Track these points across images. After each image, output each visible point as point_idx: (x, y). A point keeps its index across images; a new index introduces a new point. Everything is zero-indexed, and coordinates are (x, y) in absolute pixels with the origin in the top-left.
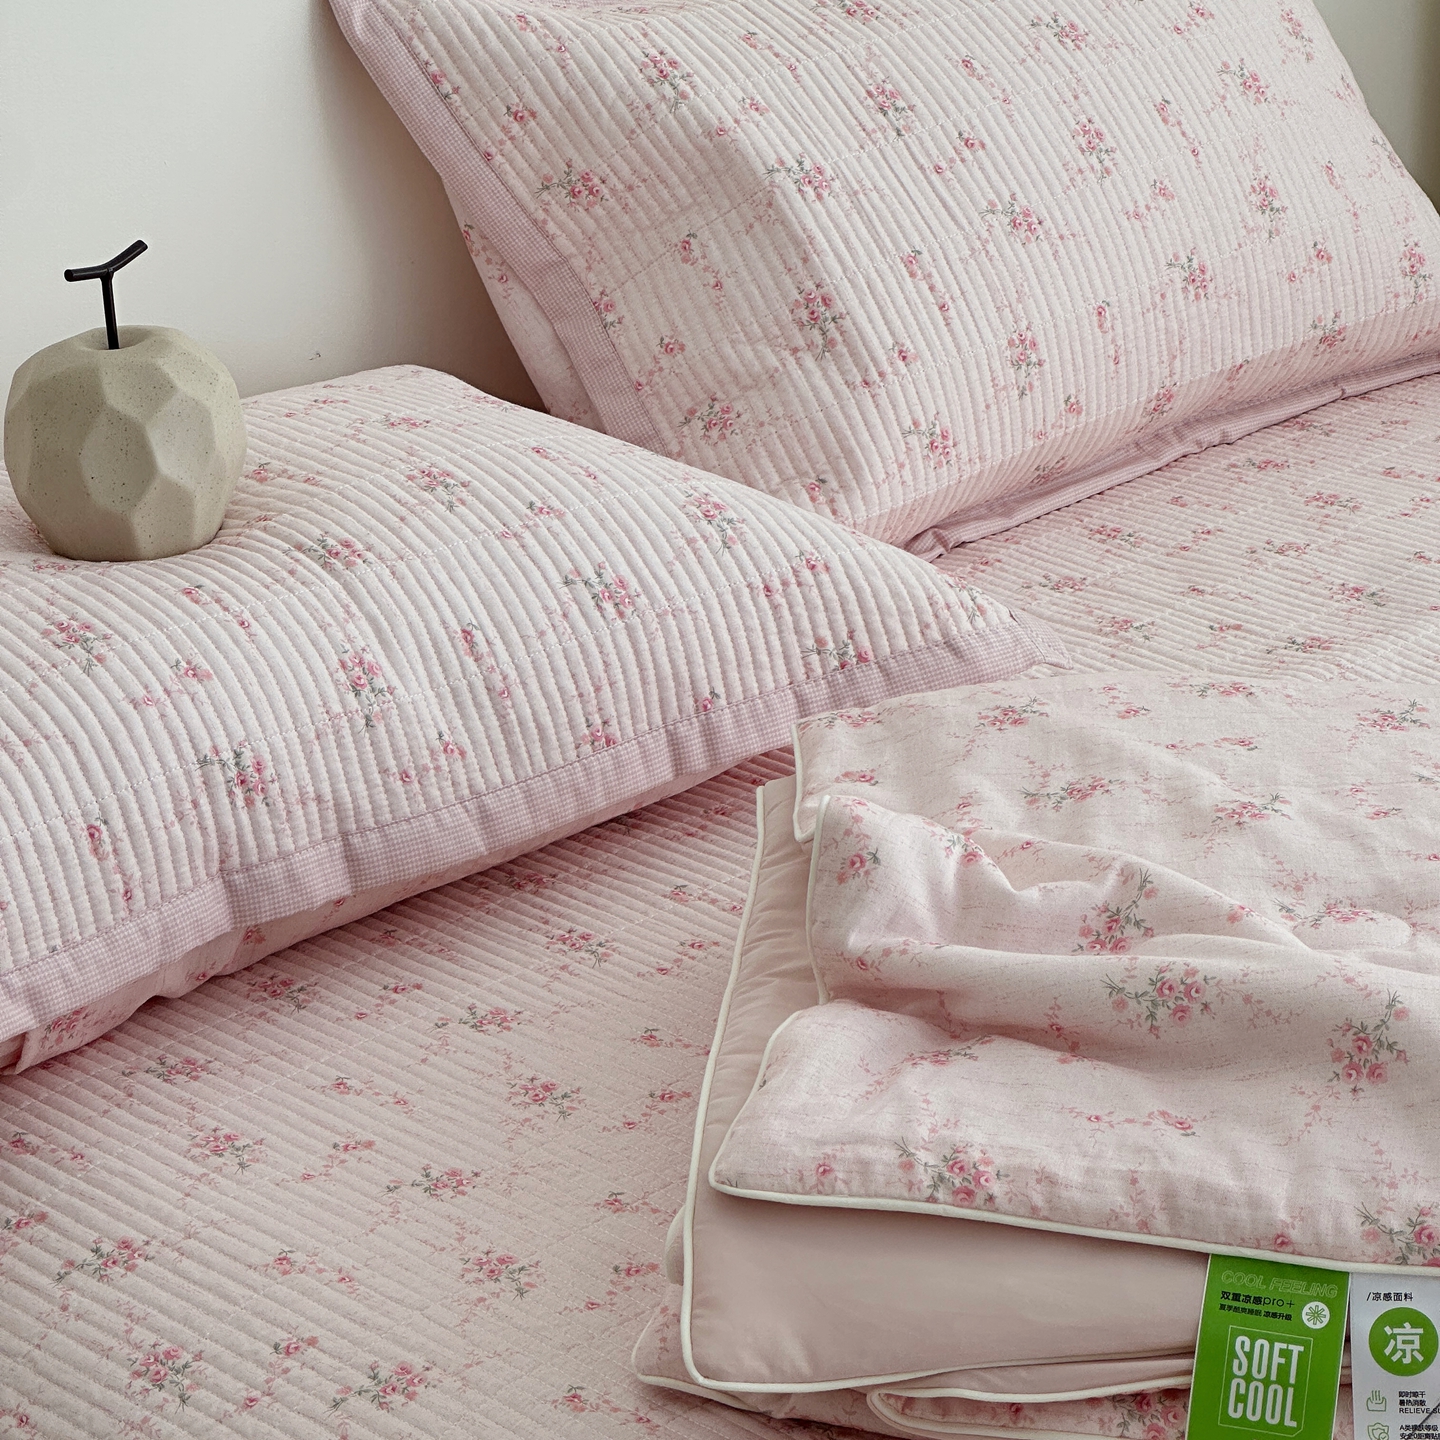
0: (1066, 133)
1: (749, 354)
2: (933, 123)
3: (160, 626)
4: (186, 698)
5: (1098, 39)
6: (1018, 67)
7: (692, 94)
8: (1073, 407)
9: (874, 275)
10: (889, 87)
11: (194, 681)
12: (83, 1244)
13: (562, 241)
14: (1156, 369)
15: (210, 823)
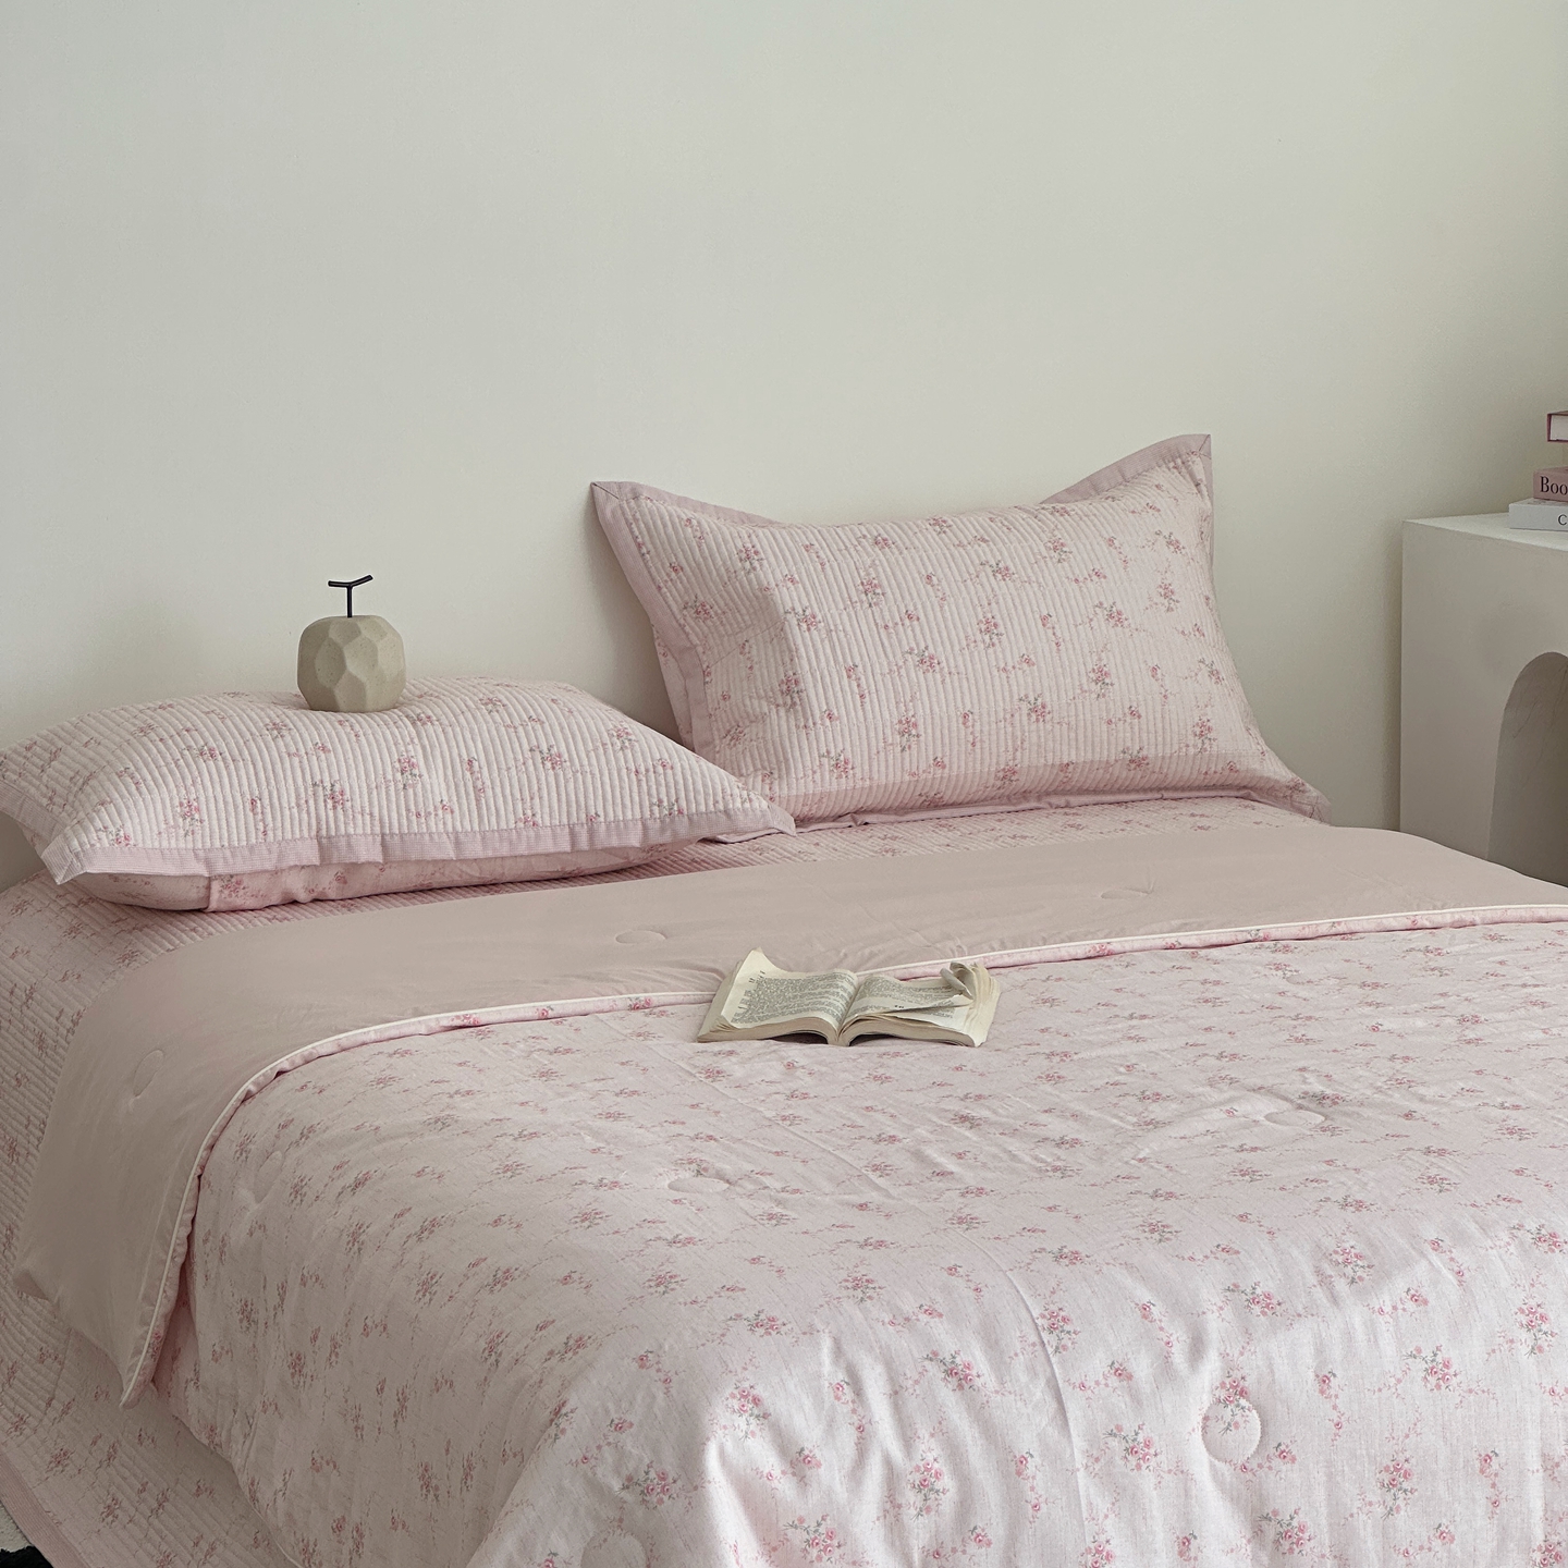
0: (974, 621)
2: (892, 603)
4: (315, 758)
6: (960, 583)
8: (939, 764)
9: (826, 672)
10: (875, 582)
11: (321, 752)
14: (1003, 755)
15: (313, 812)
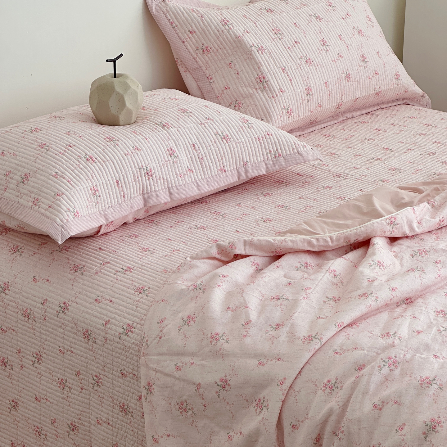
1: (245, 90)
2: (288, 37)
3: (129, 139)
4: (136, 154)
5: (325, 20)
6: (307, 25)
7: (232, 29)
8: (319, 105)
10: (277, 28)
11: (137, 151)
12: (119, 267)
13: (200, 63)
14: (338, 98)
15: (141, 182)
